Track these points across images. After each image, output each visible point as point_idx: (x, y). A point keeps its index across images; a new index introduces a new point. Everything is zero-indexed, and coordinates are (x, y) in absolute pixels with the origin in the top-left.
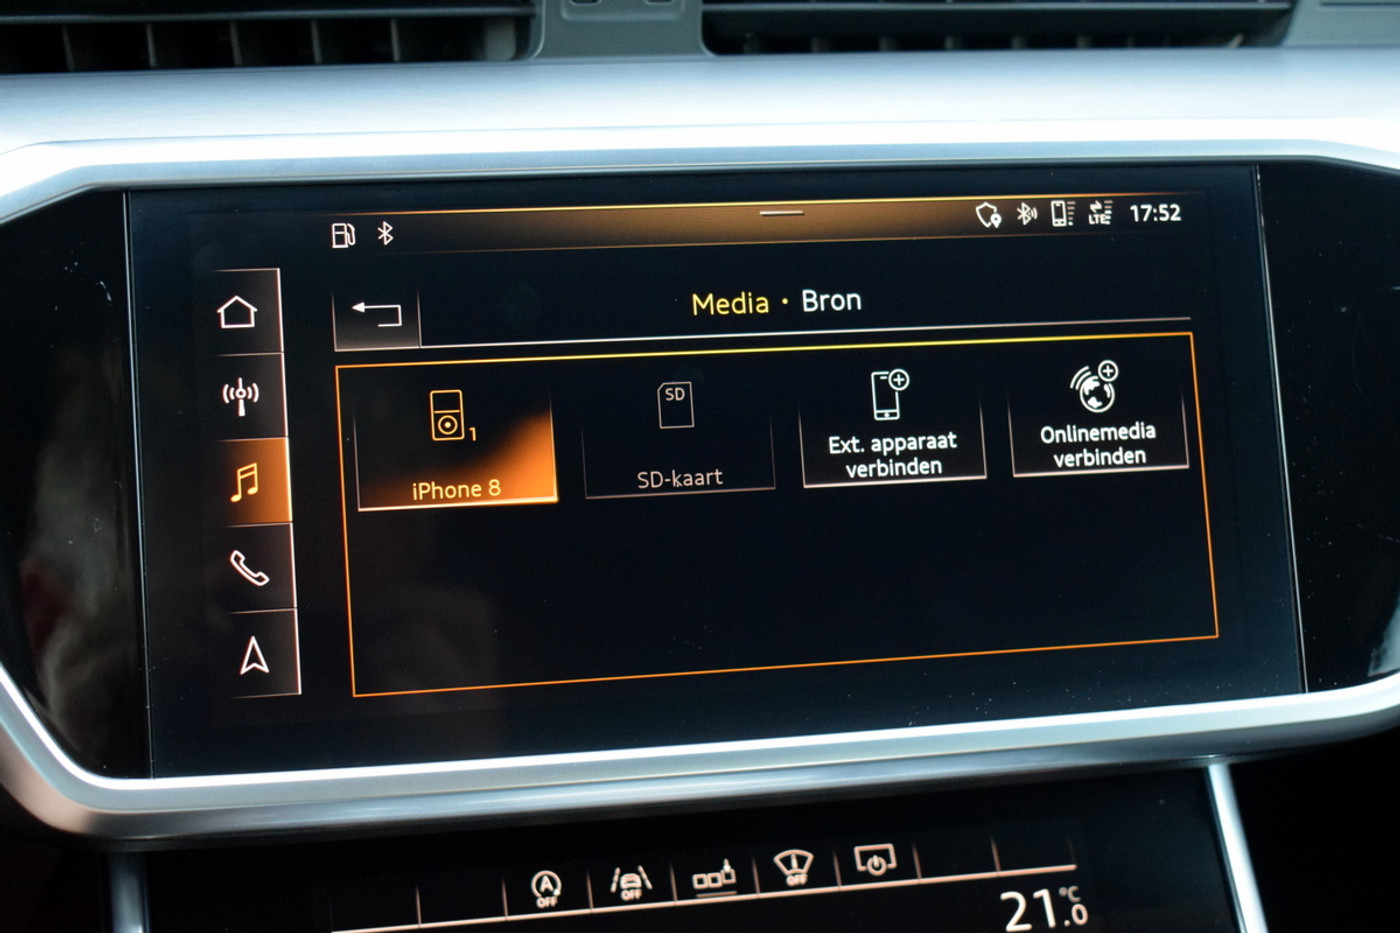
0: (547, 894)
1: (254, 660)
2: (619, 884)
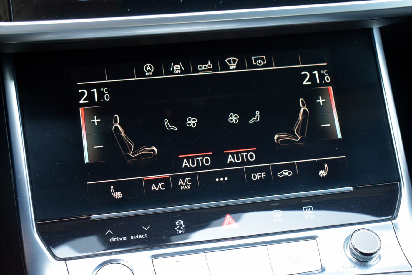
0: (149, 71)
2: (173, 68)
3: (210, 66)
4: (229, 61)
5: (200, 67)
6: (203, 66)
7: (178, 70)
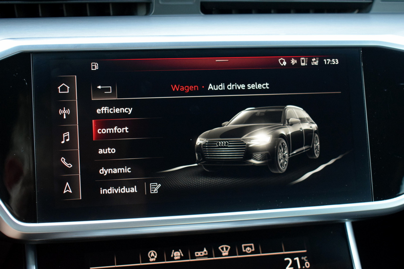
0: (153, 257)
1: (68, 189)
2: (173, 255)
3: (205, 253)
4: (222, 249)
5: (197, 254)
6: (199, 253)
7: (178, 256)
